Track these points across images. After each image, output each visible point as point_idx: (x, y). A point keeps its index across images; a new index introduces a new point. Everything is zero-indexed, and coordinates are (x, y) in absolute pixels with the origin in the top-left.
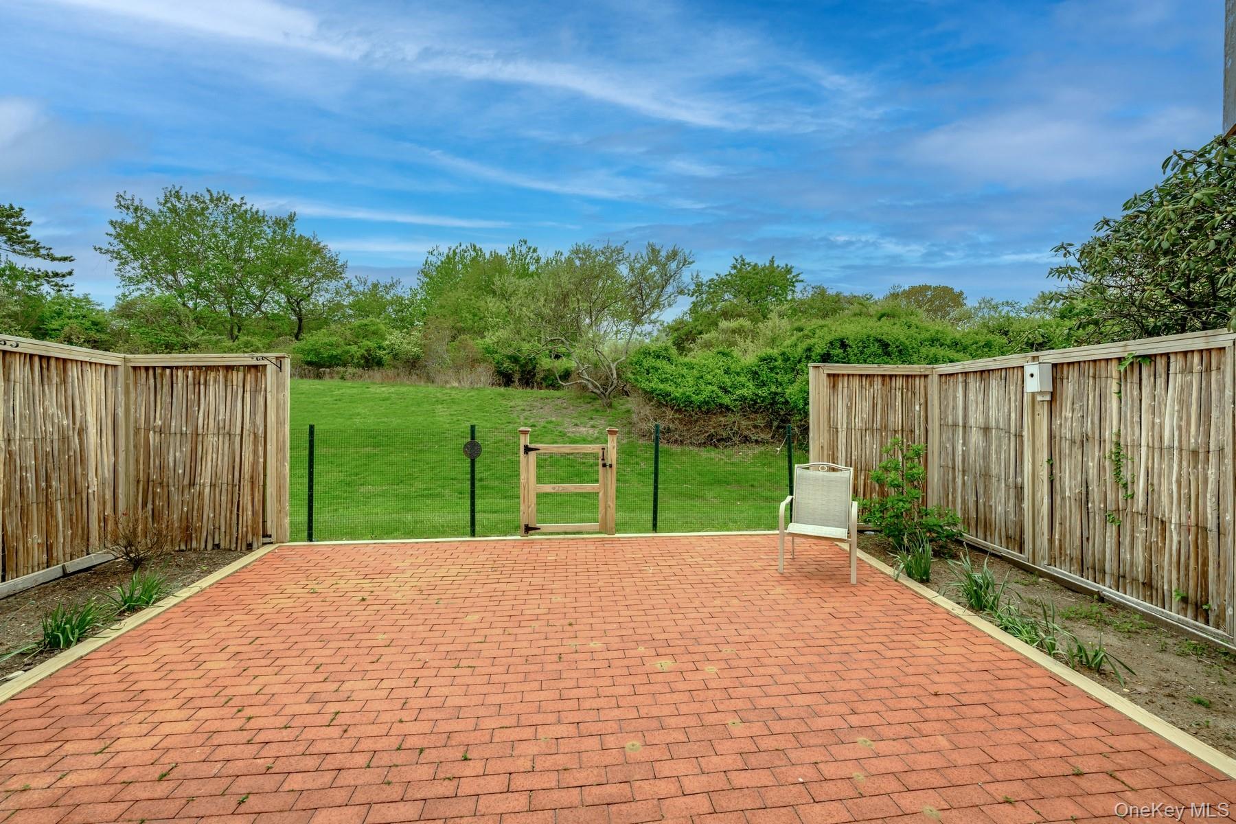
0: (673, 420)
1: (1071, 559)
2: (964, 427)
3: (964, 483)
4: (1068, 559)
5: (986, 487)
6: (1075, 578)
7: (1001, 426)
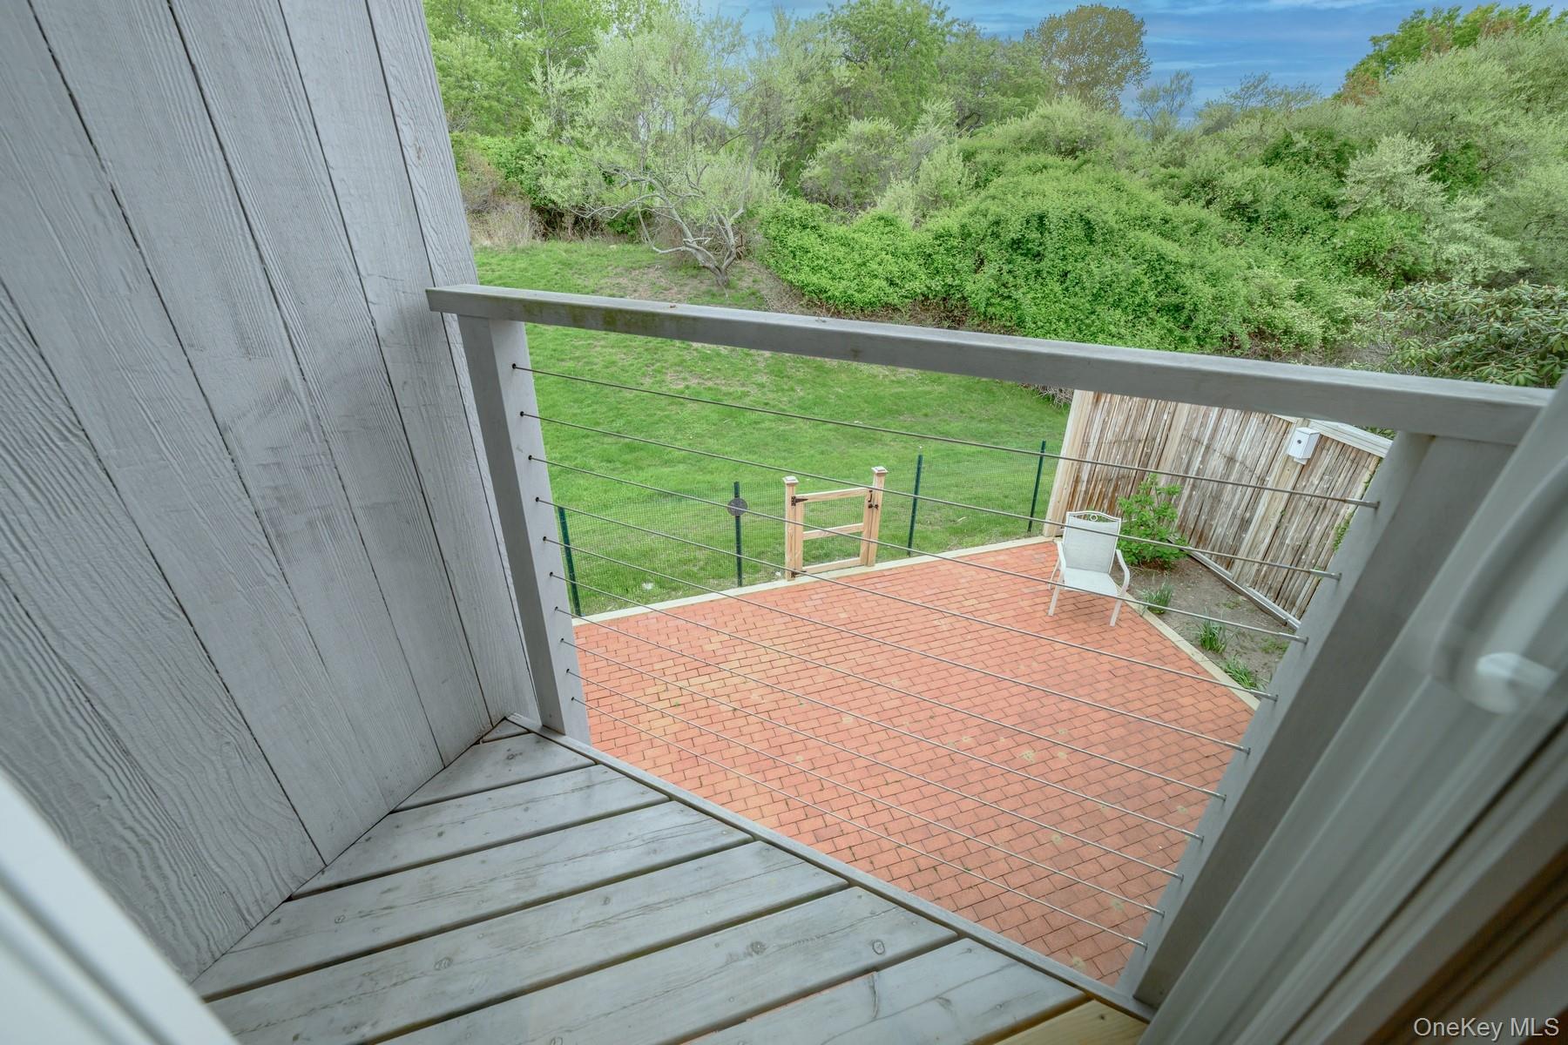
1: (1270, 588)
2: (1208, 447)
3: (1190, 496)
4: (1267, 587)
5: (1212, 507)
6: (1268, 603)
7: (1248, 463)
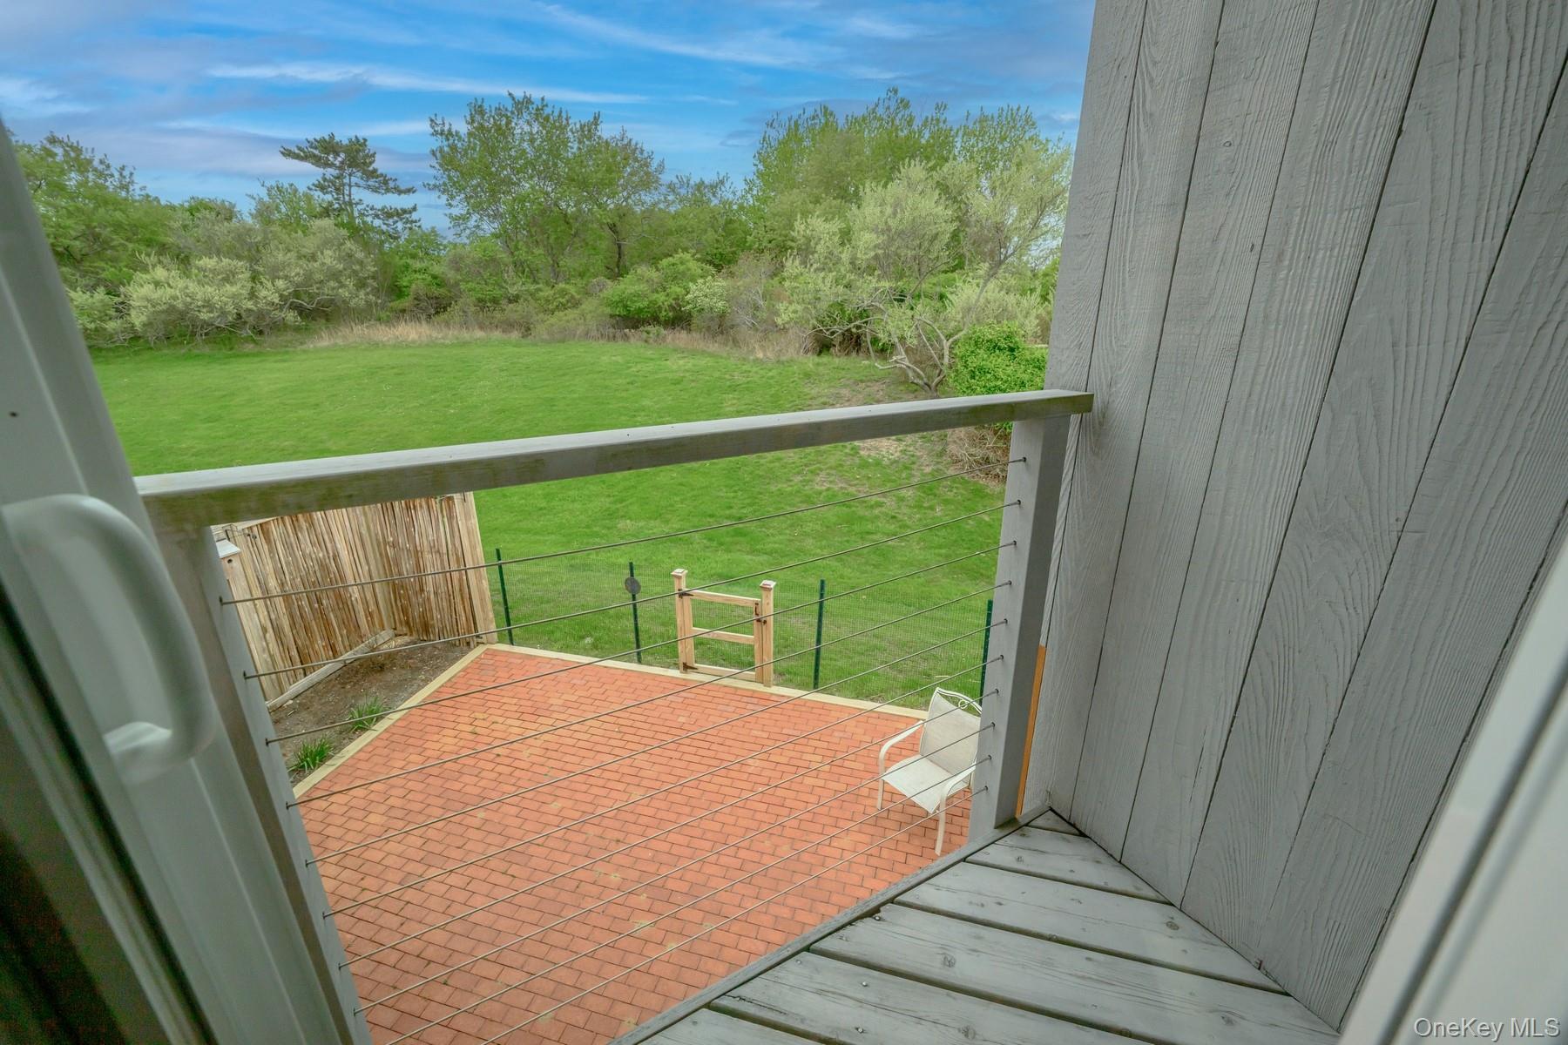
0: (994, 449)
